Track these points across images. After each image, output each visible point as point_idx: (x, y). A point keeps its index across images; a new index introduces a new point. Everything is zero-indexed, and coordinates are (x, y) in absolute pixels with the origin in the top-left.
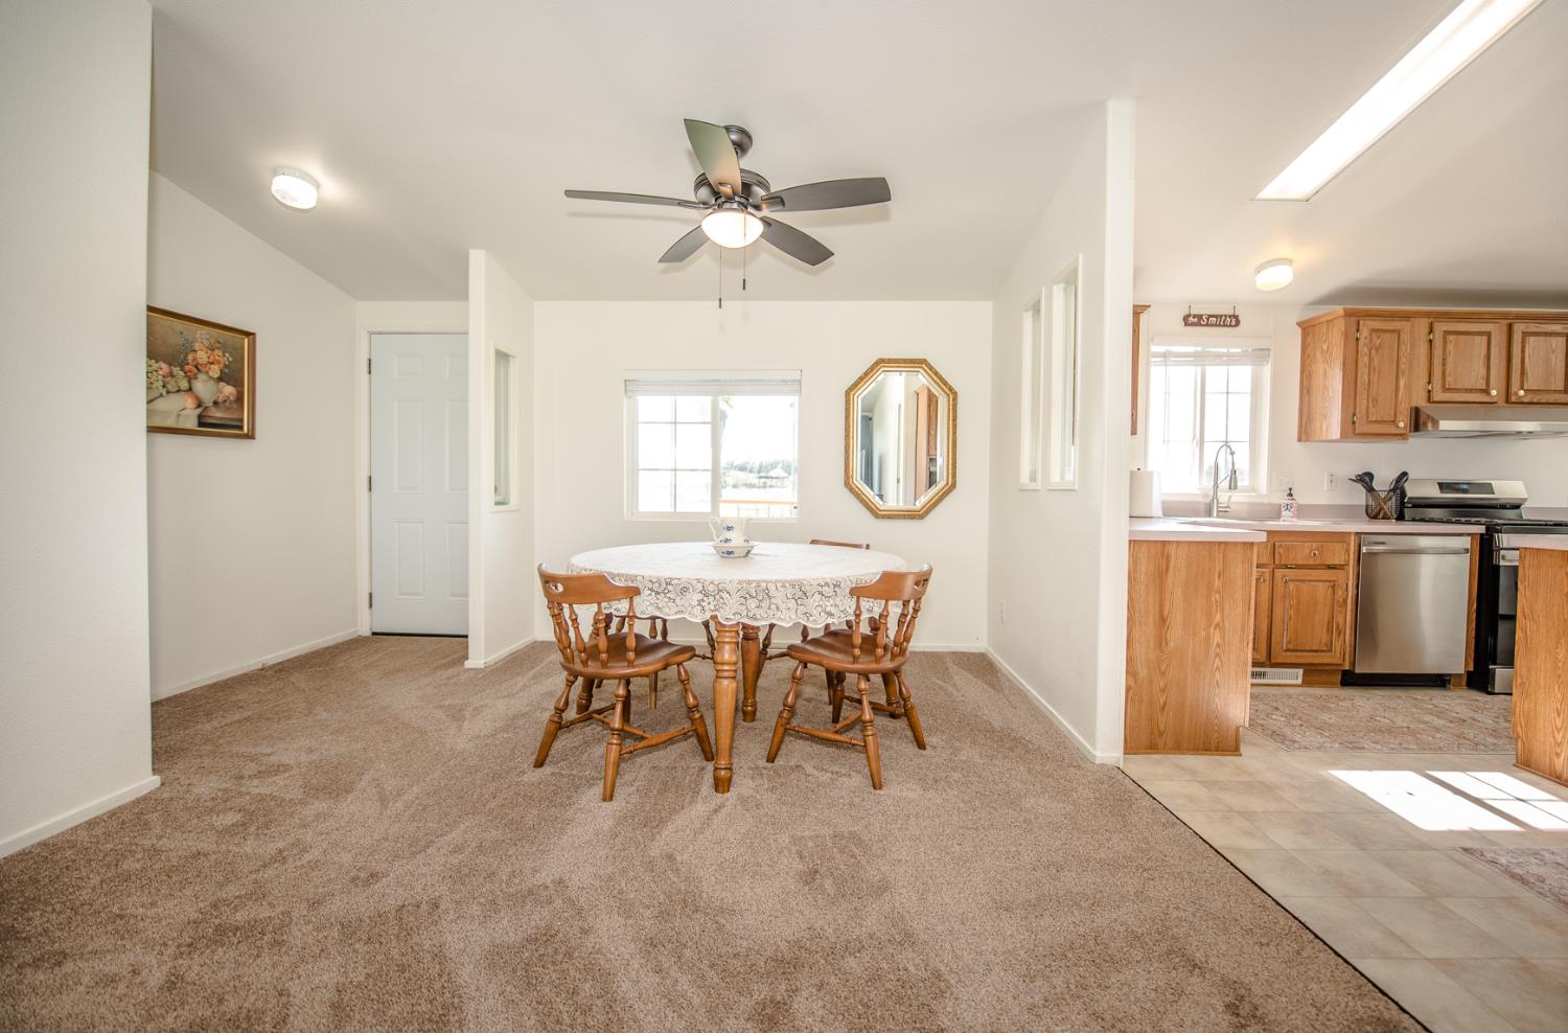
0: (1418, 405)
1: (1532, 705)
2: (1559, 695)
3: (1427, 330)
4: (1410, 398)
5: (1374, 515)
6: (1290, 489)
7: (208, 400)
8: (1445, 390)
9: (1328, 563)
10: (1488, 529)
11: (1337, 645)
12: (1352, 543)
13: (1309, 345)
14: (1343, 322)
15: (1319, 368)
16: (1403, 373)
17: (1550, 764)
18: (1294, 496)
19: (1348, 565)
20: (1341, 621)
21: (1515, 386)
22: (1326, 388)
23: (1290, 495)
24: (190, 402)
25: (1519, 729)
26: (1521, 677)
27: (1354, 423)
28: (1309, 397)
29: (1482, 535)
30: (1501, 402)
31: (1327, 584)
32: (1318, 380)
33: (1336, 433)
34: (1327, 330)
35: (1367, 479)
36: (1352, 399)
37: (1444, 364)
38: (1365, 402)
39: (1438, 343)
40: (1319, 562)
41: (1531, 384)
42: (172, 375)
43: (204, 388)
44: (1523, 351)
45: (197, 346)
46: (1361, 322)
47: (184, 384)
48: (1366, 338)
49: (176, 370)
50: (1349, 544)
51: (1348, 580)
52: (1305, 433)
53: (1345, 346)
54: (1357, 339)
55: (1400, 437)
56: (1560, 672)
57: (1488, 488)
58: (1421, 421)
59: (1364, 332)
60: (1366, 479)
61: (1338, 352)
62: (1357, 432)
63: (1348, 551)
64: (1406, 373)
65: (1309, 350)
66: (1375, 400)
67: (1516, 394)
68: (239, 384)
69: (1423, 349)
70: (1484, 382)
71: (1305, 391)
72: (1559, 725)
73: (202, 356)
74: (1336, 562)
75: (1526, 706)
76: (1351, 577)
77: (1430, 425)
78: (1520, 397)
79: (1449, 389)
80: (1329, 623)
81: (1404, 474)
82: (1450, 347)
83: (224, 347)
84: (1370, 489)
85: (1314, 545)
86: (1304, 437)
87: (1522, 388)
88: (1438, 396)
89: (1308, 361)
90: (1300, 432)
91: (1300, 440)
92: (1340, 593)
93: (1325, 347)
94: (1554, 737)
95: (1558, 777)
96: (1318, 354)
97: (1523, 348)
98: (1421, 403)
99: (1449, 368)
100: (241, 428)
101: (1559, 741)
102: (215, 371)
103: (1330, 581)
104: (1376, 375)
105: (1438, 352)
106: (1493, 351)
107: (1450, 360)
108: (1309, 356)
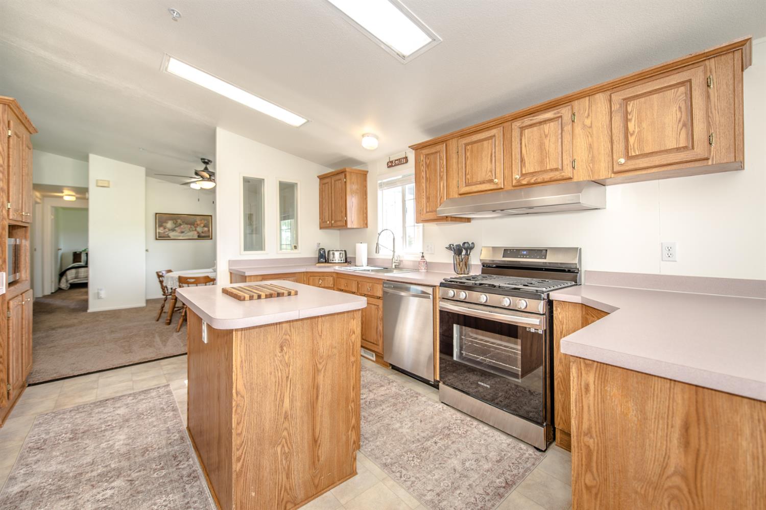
0: (452, 197)
3: (456, 146)
4: (448, 193)
6: (423, 253)
7: (200, 232)
8: (468, 184)
9: (375, 295)
11: (380, 343)
16: (442, 178)
20: (381, 329)
21: (514, 174)
23: (423, 257)
24: (196, 233)
27: (420, 213)
30: (509, 185)
31: (375, 306)
36: (420, 199)
37: (465, 167)
38: (423, 200)
39: (460, 153)
40: (372, 293)
41: (529, 168)
42: (191, 227)
43: (199, 229)
44: (521, 143)
45: (197, 220)
46: (420, 152)
47: (194, 229)
48: (423, 161)
49: (192, 226)
54: (420, 162)
59: (422, 158)
62: (422, 219)
66: (428, 198)
67: (515, 179)
68: (209, 228)
69: (454, 160)
73: (199, 222)
74: (378, 295)
78: (518, 181)
80: (377, 329)
82: (468, 154)
83: (204, 220)
85: (370, 284)
87: (519, 173)
88: (463, 190)
92: (380, 313)
97: (521, 139)
98: (455, 196)
99: (468, 168)
100: (209, 237)
102: (202, 225)
104: (428, 182)
105: (460, 160)
106: (497, 149)
107: (468, 163)
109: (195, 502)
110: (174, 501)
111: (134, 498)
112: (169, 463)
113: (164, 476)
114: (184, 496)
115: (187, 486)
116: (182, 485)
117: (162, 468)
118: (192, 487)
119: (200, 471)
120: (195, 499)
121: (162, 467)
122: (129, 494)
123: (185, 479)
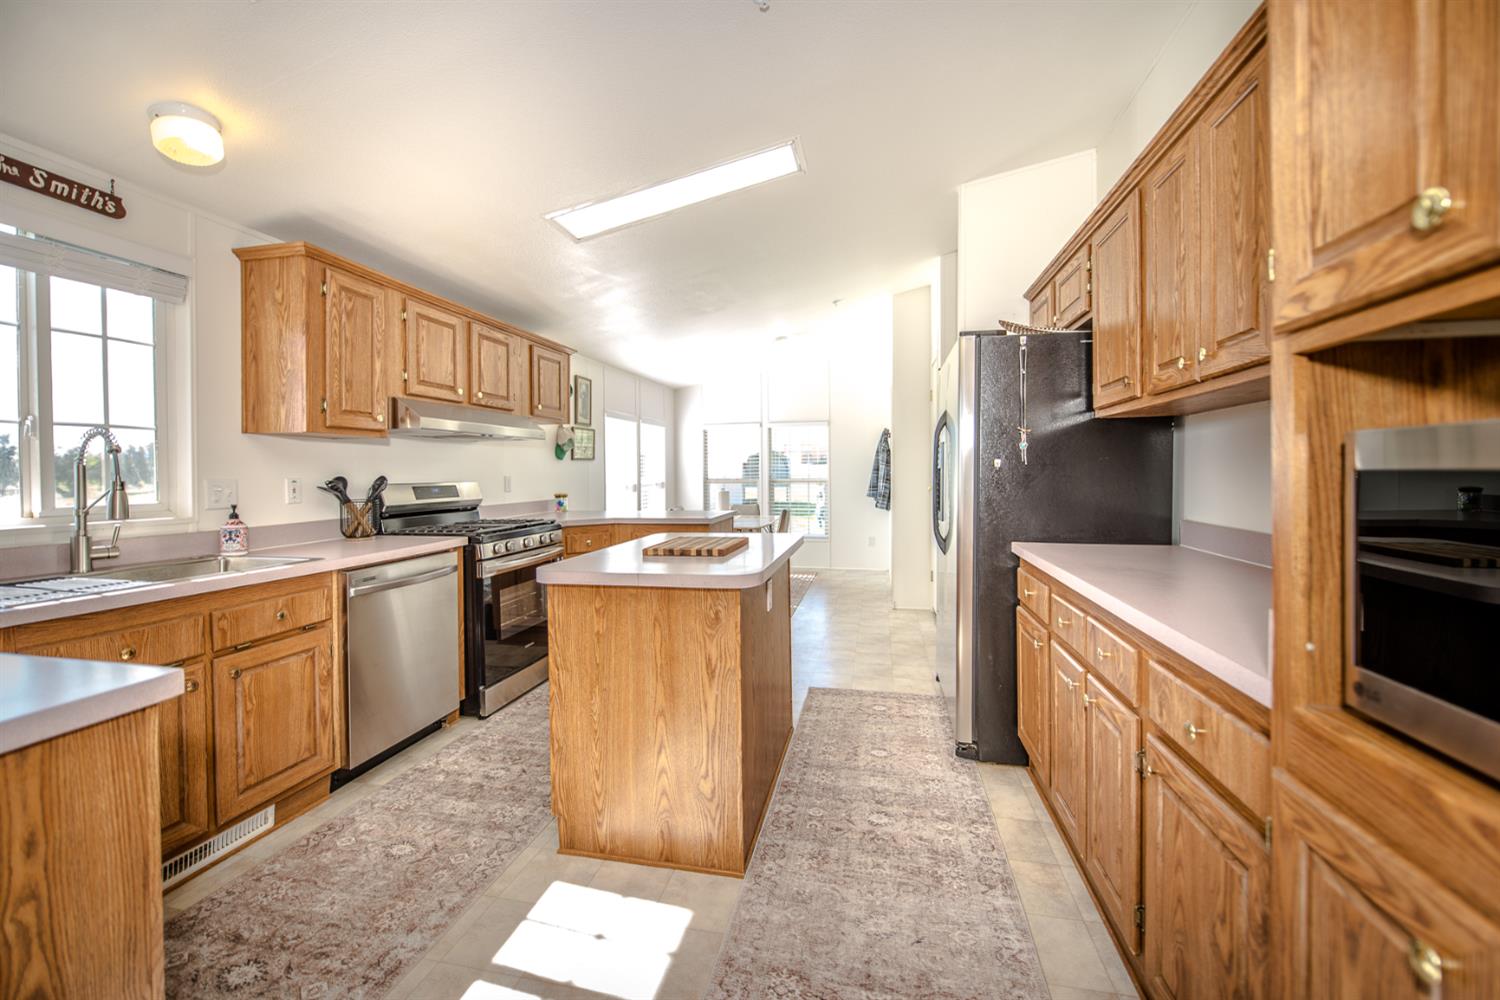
0: (394, 395)
1: (572, 773)
2: (597, 755)
3: (400, 307)
4: (386, 388)
5: (351, 533)
6: (234, 507)
8: (422, 382)
9: (304, 624)
10: (470, 539)
11: (324, 744)
12: (335, 587)
13: (253, 288)
14: (304, 265)
15: (270, 325)
16: (379, 353)
17: (594, 838)
18: (241, 518)
19: (331, 618)
20: (326, 702)
21: (475, 389)
22: (281, 356)
23: (234, 516)
25: (560, 807)
26: (558, 741)
27: (324, 410)
28: (257, 366)
29: (465, 547)
30: (466, 400)
31: (304, 656)
32: (270, 344)
33: (301, 424)
34: (281, 273)
35: (341, 486)
36: (321, 378)
37: (418, 352)
38: (336, 383)
39: (411, 324)
40: (289, 625)
41: (487, 387)
44: (480, 353)
46: (328, 273)
48: (334, 295)
50: (330, 589)
51: (332, 640)
52: (254, 420)
53: (308, 300)
54: (324, 294)
55: (378, 434)
56: (596, 727)
57: (452, 491)
58: (400, 416)
59: (331, 288)
60: (337, 486)
61: (298, 305)
62: (328, 424)
63: (329, 599)
64: (382, 352)
65: (254, 295)
66: (349, 383)
67: (476, 396)
69: (397, 330)
70: (451, 378)
71: (250, 358)
72: (598, 788)
74: (315, 619)
75: (565, 776)
76: (336, 635)
77: (408, 421)
78: (479, 399)
79: (423, 381)
80: (309, 716)
81: (382, 480)
82: (423, 333)
84: (345, 501)
85: (281, 601)
86: (251, 426)
87: (480, 390)
88: (416, 388)
89: (253, 312)
90: (245, 419)
91: (245, 431)
92: (321, 663)
93: (279, 295)
94: (595, 805)
95: (602, 851)
96: (268, 304)
97: (480, 349)
98: (399, 395)
99: (423, 356)
101: (600, 808)
103: (308, 650)
104: (349, 349)
105: (411, 336)
106: (458, 347)
107: (423, 347)
108: (253, 305)
109: (799, 764)
110: (815, 774)
111: (849, 797)
112: (801, 822)
113: (813, 805)
114: (805, 774)
115: (797, 781)
116: (801, 786)
117: (811, 818)
118: (794, 778)
119: (776, 789)
120: (798, 767)
121: (810, 820)
122: (854, 805)
123: (795, 790)
